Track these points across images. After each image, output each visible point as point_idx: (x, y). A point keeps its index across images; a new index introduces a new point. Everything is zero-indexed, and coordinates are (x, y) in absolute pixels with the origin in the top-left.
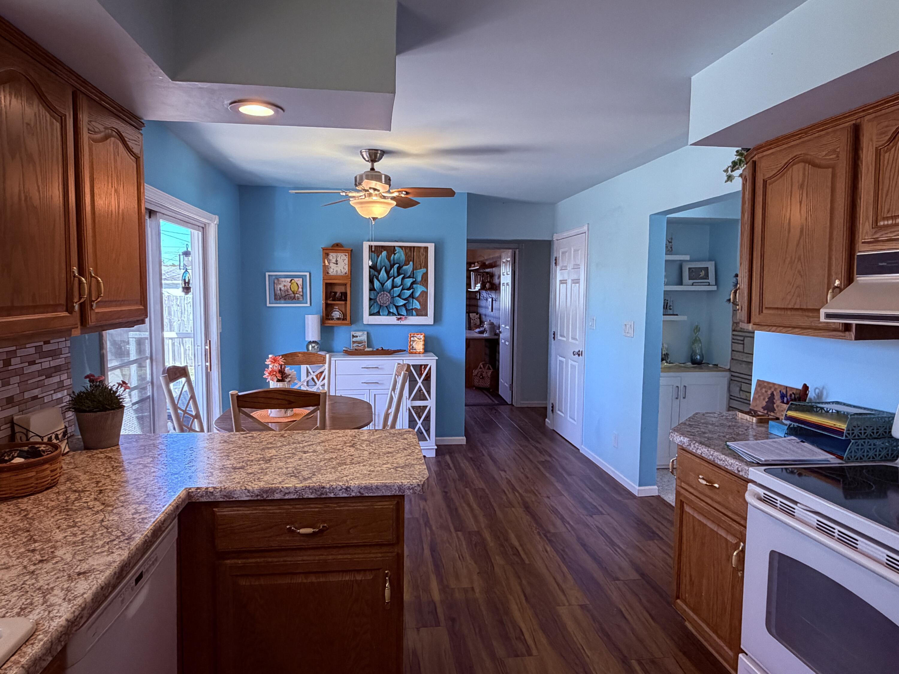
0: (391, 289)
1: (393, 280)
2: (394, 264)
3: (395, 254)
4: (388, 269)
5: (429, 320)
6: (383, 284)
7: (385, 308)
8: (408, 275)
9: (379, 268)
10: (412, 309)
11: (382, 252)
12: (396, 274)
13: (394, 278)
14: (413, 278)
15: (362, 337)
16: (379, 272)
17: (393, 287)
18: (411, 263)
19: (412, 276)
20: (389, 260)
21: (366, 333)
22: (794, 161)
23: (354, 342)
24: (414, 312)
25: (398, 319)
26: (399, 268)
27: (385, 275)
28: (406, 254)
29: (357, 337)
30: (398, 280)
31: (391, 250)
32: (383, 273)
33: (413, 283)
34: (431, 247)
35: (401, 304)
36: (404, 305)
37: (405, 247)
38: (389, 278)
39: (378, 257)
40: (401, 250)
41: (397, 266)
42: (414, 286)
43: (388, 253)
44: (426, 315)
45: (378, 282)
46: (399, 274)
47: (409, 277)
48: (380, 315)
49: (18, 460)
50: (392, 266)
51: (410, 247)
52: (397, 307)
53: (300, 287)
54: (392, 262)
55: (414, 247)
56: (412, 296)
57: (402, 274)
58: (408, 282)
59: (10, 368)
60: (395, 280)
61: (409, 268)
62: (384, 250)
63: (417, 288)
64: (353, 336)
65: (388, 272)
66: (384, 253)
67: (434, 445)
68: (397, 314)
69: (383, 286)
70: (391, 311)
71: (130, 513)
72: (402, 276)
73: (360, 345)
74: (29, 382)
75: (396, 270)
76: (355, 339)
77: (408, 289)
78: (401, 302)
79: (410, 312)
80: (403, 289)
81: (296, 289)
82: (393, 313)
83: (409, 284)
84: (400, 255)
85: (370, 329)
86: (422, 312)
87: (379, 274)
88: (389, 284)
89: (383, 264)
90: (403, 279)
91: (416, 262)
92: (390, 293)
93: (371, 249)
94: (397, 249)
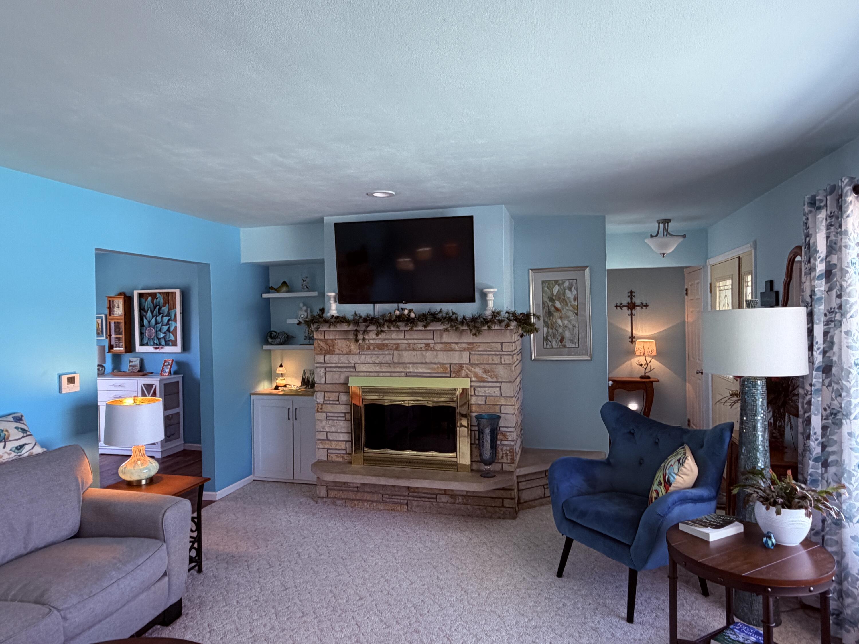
0: (155, 326)
3: (157, 299)
5: (178, 349)
7: (151, 340)
8: (165, 314)
9: (146, 309)
10: (169, 341)
12: (158, 314)
13: (157, 317)
15: (137, 362)
16: (147, 312)
17: (157, 323)
19: (168, 315)
20: (153, 303)
21: (139, 359)
23: (130, 366)
25: (156, 349)
26: (160, 309)
28: (164, 298)
29: (132, 362)
31: (154, 296)
32: (149, 314)
34: (178, 292)
35: (162, 337)
37: (163, 293)
38: (153, 317)
39: (146, 301)
40: (160, 296)
41: (158, 307)
42: (170, 322)
43: (152, 298)
44: (176, 345)
45: (146, 320)
48: (148, 345)
50: (155, 308)
51: (166, 293)
52: (159, 339)
53: (100, 325)
54: (155, 305)
55: (169, 293)
56: (168, 330)
57: (161, 314)
61: (165, 309)
62: (149, 296)
63: (172, 324)
65: (152, 312)
68: (159, 344)
69: (149, 323)
70: (156, 342)
73: (134, 368)
75: (157, 310)
80: (162, 325)
83: (166, 321)
84: (160, 299)
88: (153, 321)
89: (149, 306)
90: (163, 317)
92: (154, 328)
93: (141, 295)
94: (158, 294)
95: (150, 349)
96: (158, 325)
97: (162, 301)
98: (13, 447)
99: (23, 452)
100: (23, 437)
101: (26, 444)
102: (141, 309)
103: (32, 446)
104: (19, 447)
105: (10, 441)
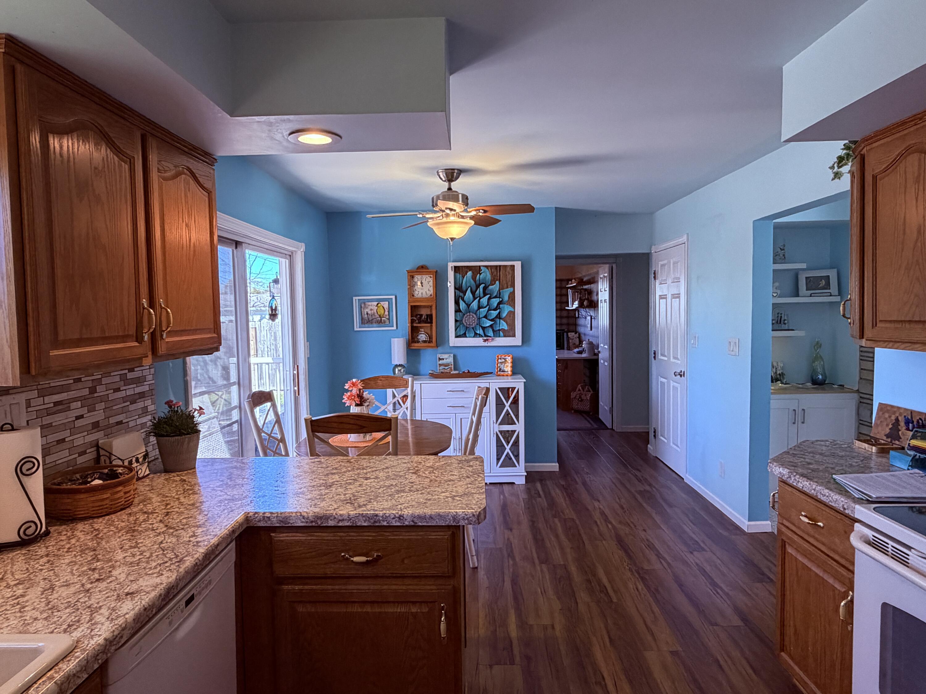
0: (477, 310)
1: (479, 301)
2: (480, 285)
3: (480, 274)
4: (474, 289)
5: (517, 340)
6: (468, 305)
7: (472, 330)
8: (494, 295)
9: (464, 289)
10: (499, 330)
11: (467, 272)
12: (482, 295)
13: (480, 298)
14: (500, 298)
15: (449, 359)
16: (465, 293)
17: (479, 307)
18: (497, 282)
19: (499, 296)
20: (475, 281)
21: (452, 355)
22: (908, 151)
23: (440, 365)
24: (501, 333)
25: (485, 341)
26: (485, 289)
27: (471, 296)
28: (492, 273)
29: (443, 359)
30: (484, 301)
31: (477, 270)
32: (469, 294)
33: (499, 303)
34: (518, 265)
35: (488, 325)
36: (491, 326)
37: (491, 267)
38: (475, 298)
39: (463, 277)
40: (487, 270)
41: (482, 286)
42: (501, 306)
43: (473, 273)
44: (514, 336)
45: (464, 303)
46: (485, 295)
47: (496, 297)
48: (466, 337)
49: (98, 482)
50: (478, 287)
51: (496, 266)
52: (484, 328)
53: (387, 310)
54: (478, 282)
55: (500, 266)
56: (499, 316)
57: (488, 294)
58: (495, 302)
59: (96, 395)
60: (481, 300)
61: (495, 288)
62: (470, 271)
63: (504, 308)
64: (440, 359)
65: (473, 293)
66: (470, 274)
67: (524, 471)
68: (483, 335)
69: (469, 308)
70: (478, 332)
71: (188, 536)
72: (488, 296)
73: (446, 368)
74: (114, 408)
75: (481, 290)
76: (441, 362)
77: (495, 310)
78: (488, 323)
79: (497, 333)
80: (489, 310)
81: (383, 312)
82: (479, 334)
83: (495, 305)
84: (486, 275)
85: (455, 351)
86: (510, 333)
87: (465, 295)
88: (475, 305)
89: (468, 285)
90: (489, 299)
91: (503, 281)
92: (475, 314)
93: (457, 269)
94: (483, 268)
96: (481, 310)
97: (489, 277)
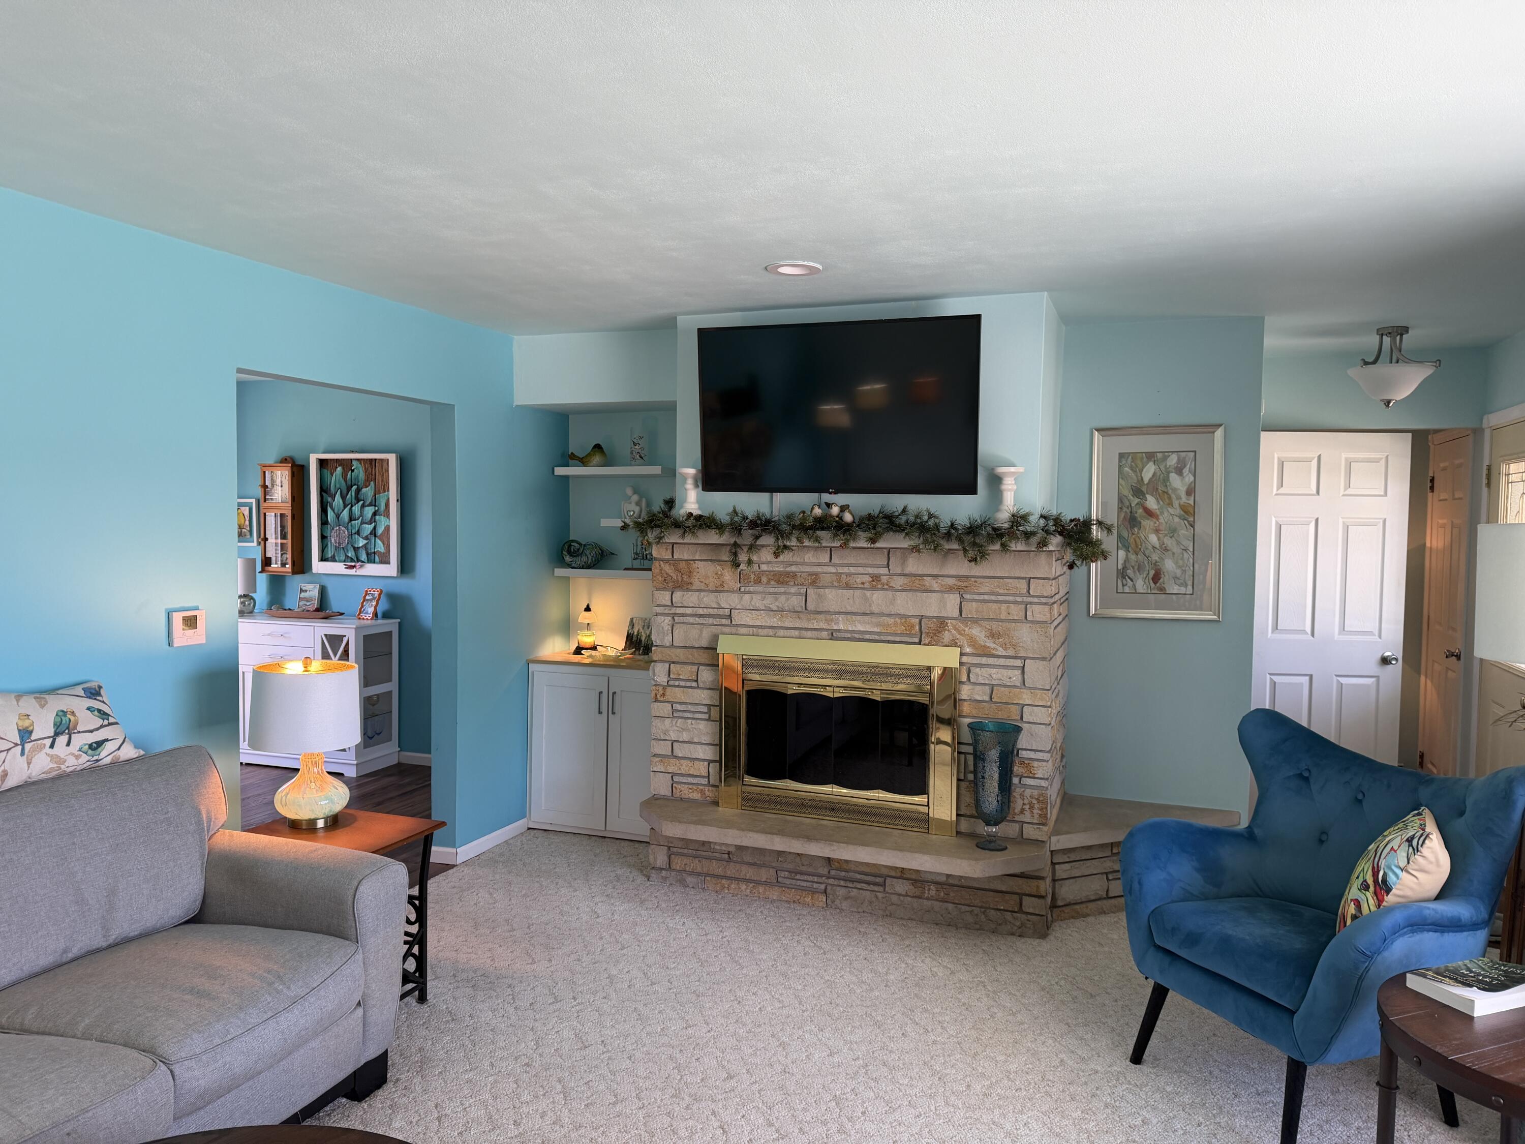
0: (348, 523)
1: (351, 509)
2: (352, 487)
3: (353, 471)
4: (345, 492)
5: (391, 569)
6: (338, 516)
7: (342, 551)
8: (368, 503)
9: (332, 491)
10: (375, 553)
11: (336, 468)
12: (354, 501)
13: (352, 506)
14: (375, 506)
15: (313, 592)
16: (332, 497)
17: (351, 519)
18: (372, 483)
19: (374, 503)
20: (345, 479)
21: (317, 586)
23: (301, 599)
24: (377, 559)
26: (358, 491)
27: (341, 501)
28: (365, 471)
29: (306, 591)
30: (356, 509)
31: (347, 465)
32: (338, 499)
33: (375, 514)
34: (392, 458)
35: (361, 545)
36: (365, 546)
37: (365, 460)
39: (331, 475)
40: (360, 465)
42: (377, 517)
44: (388, 563)
45: (332, 513)
46: (358, 500)
47: (370, 505)
48: (335, 561)
50: (349, 489)
51: (371, 460)
52: (356, 549)
54: (349, 483)
56: (374, 532)
58: (369, 511)
61: (368, 492)
62: (339, 466)
64: (302, 591)
65: (343, 497)
66: (339, 469)
68: (355, 559)
70: (350, 555)
72: (362, 502)
73: (308, 604)
75: (353, 494)
76: (303, 595)
77: (369, 523)
79: (371, 560)
80: (362, 523)
82: (351, 558)
83: (370, 515)
85: (322, 581)
87: (333, 500)
88: (345, 514)
89: (338, 486)
90: (363, 506)
91: (378, 482)
92: (347, 528)
93: (322, 463)
94: (354, 463)
95: (338, 568)
96: (353, 522)
97: (362, 476)
98: (85, 744)
99: (103, 754)
100: (102, 726)
101: (107, 740)
102: (323, 490)
103: (117, 744)
104: (95, 745)
105: (79, 732)
